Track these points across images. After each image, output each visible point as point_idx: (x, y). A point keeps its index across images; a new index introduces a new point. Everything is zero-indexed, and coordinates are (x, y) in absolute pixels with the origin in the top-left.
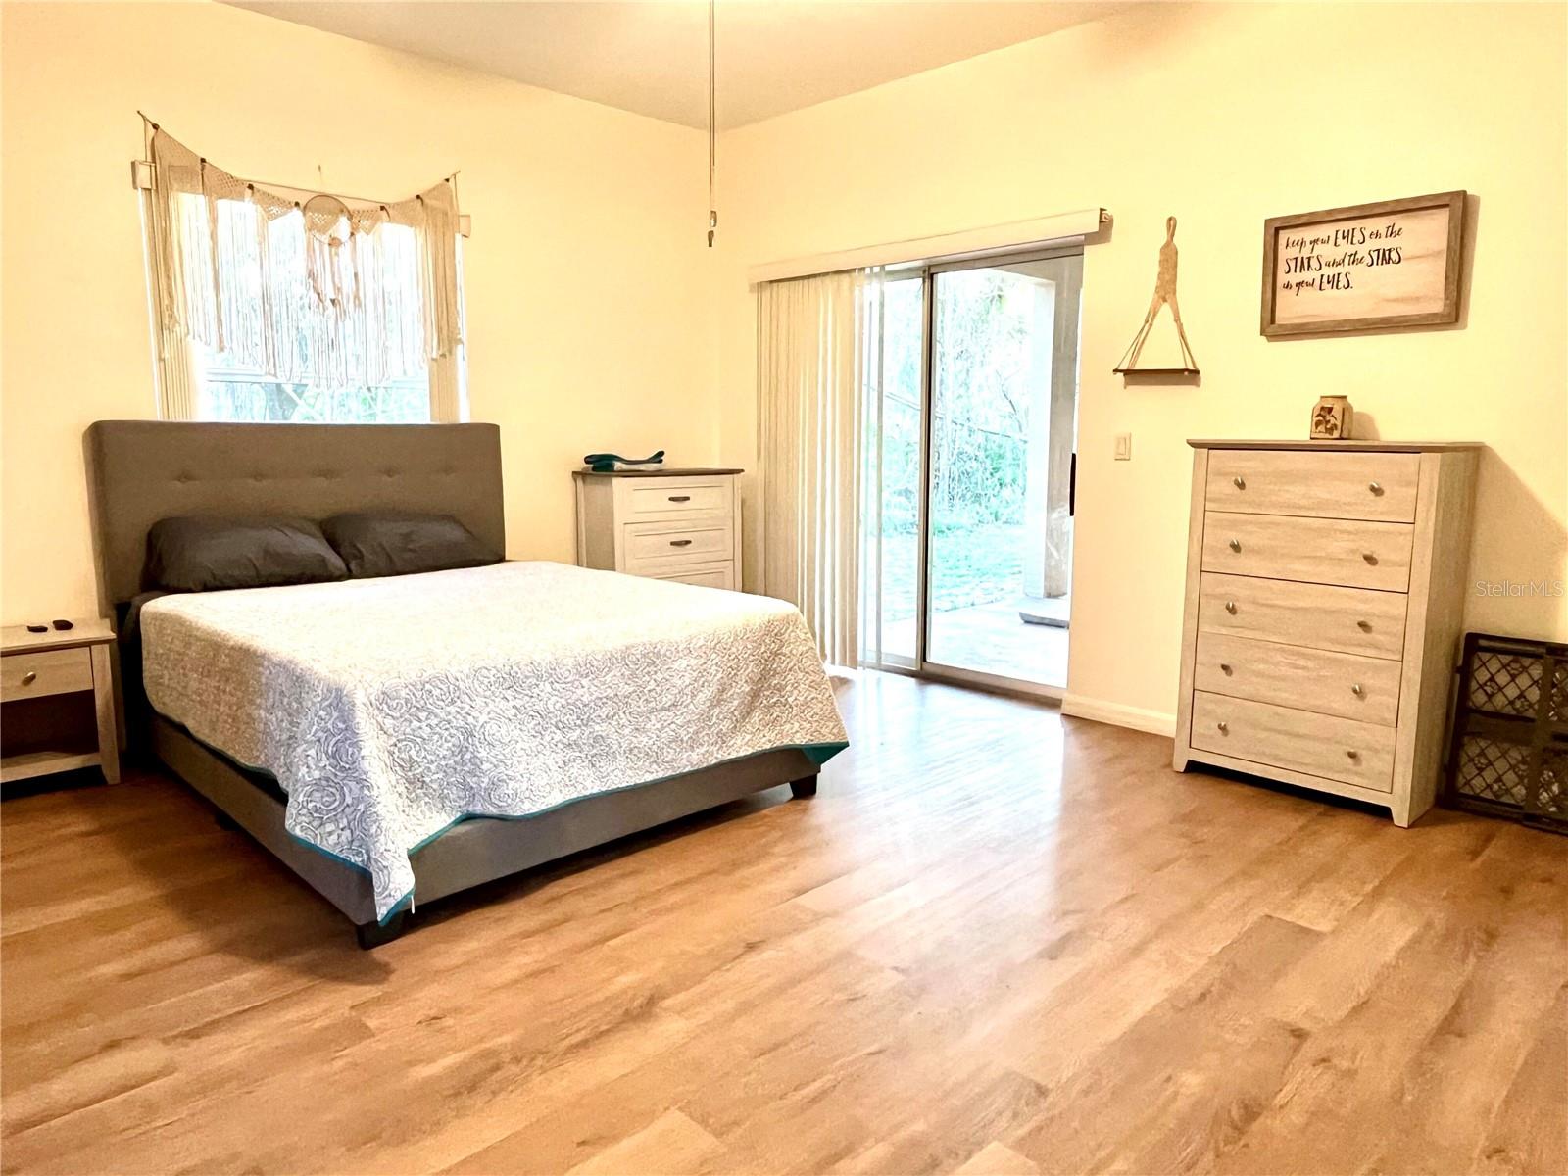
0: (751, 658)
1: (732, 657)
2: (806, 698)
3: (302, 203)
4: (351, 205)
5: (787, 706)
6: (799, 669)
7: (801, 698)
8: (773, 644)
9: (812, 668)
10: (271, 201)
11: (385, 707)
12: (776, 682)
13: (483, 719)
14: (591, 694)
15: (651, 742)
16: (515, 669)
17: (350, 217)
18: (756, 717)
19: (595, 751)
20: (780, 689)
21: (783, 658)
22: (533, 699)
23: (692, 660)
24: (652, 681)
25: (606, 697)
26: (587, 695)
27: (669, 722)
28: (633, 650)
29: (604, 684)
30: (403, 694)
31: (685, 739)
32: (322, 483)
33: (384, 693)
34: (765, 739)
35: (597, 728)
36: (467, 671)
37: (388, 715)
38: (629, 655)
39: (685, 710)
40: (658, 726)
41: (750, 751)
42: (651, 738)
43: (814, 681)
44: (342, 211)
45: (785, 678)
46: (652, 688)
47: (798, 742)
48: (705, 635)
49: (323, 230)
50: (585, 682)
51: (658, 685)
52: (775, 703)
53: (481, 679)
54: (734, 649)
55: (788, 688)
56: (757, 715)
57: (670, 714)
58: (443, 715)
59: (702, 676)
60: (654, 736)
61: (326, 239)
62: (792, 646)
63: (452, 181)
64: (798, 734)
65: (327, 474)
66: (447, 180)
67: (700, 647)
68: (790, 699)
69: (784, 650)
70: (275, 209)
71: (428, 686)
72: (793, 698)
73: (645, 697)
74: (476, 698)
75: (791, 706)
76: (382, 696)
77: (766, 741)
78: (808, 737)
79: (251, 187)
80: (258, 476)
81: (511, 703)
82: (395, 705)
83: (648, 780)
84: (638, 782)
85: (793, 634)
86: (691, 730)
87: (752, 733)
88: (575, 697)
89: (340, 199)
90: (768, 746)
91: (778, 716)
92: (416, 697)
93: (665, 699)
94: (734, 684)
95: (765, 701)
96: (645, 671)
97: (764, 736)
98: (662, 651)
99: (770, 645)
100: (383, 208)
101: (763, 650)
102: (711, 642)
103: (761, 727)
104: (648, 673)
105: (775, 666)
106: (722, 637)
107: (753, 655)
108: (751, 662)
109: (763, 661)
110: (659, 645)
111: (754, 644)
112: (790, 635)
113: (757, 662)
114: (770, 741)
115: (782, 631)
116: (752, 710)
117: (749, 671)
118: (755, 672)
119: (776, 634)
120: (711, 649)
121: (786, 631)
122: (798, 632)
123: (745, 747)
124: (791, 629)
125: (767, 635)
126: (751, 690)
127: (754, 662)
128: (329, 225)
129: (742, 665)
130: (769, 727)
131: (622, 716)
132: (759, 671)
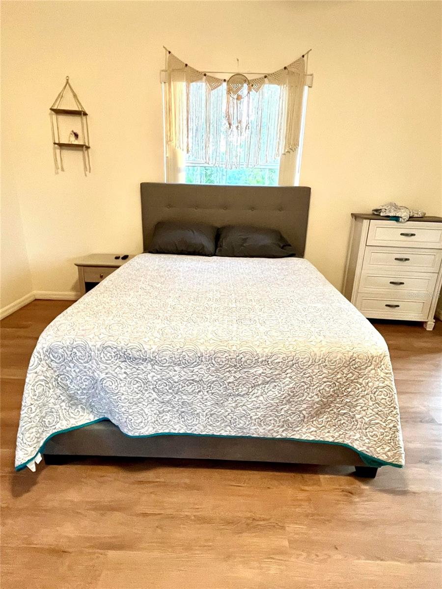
0: (325, 380)
1: (307, 376)
2: (371, 420)
3: (227, 79)
4: (250, 77)
5: (354, 420)
6: (371, 398)
7: (367, 420)
8: (351, 375)
9: (383, 401)
10: (213, 81)
11: (51, 356)
12: (348, 401)
13: (103, 376)
14: (181, 377)
15: (227, 413)
16: (129, 351)
17: (249, 84)
18: (324, 418)
19: (183, 410)
20: (352, 406)
21: (359, 386)
22: (138, 371)
23: (268, 369)
24: (232, 377)
25: (193, 380)
26: (177, 376)
27: (242, 404)
28: (219, 355)
29: (192, 372)
30: (60, 351)
31: (253, 418)
32: (222, 211)
33: (50, 348)
34: (328, 434)
35: (184, 397)
36: (98, 346)
37: (53, 360)
38: (215, 358)
39: (255, 399)
40: (234, 405)
41: (312, 438)
42: (227, 411)
43: (381, 411)
44: (245, 81)
45: (357, 400)
46: (231, 381)
47: (355, 447)
48: (285, 356)
49: (235, 92)
50: (176, 368)
51: (236, 380)
52: (345, 413)
53: (106, 353)
54: (309, 370)
55: (358, 408)
56: (325, 417)
57: (243, 399)
58: (82, 368)
59: (275, 382)
60: (229, 410)
61: (235, 97)
62: (369, 379)
63: (305, 57)
64: (357, 442)
66: (303, 56)
67: (278, 363)
68: (358, 416)
69: (360, 380)
70: (215, 85)
71: (75, 350)
72: (360, 416)
73: (225, 386)
74: (100, 363)
75: (356, 421)
76: (49, 350)
77: (329, 436)
78: (365, 448)
79: (205, 75)
81: (123, 371)
82: (56, 356)
83: (223, 434)
84: (215, 434)
85: (373, 371)
86: (259, 414)
87: (317, 427)
88: (168, 376)
89: (245, 75)
90: (331, 440)
91: (344, 423)
92: (67, 355)
93: (240, 390)
94: (306, 394)
95: (335, 410)
96: (228, 370)
97: (329, 432)
98: (243, 359)
99: (347, 374)
100: (266, 77)
101: (339, 376)
102: (289, 362)
103: (327, 426)
104: (229, 371)
105: (350, 390)
106: (300, 360)
107: (327, 378)
108: (325, 382)
109: (337, 384)
110: (241, 356)
111: (330, 371)
112: (369, 372)
113: (331, 384)
114: (333, 437)
115: (362, 367)
116: (321, 413)
117: (321, 388)
118: (328, 389)
119: (356, 368)
120: (288, 366)
121: (366, 368)
122: (379, 370)
123: (309, 435)
124: (372, 367)
125: (346, 367)
126: (321, 400)
127: (328, 383)
128: (238, 89)
129: (315, 383)
130: (334, 427)
131: (206, 393)
132: (332, 390)
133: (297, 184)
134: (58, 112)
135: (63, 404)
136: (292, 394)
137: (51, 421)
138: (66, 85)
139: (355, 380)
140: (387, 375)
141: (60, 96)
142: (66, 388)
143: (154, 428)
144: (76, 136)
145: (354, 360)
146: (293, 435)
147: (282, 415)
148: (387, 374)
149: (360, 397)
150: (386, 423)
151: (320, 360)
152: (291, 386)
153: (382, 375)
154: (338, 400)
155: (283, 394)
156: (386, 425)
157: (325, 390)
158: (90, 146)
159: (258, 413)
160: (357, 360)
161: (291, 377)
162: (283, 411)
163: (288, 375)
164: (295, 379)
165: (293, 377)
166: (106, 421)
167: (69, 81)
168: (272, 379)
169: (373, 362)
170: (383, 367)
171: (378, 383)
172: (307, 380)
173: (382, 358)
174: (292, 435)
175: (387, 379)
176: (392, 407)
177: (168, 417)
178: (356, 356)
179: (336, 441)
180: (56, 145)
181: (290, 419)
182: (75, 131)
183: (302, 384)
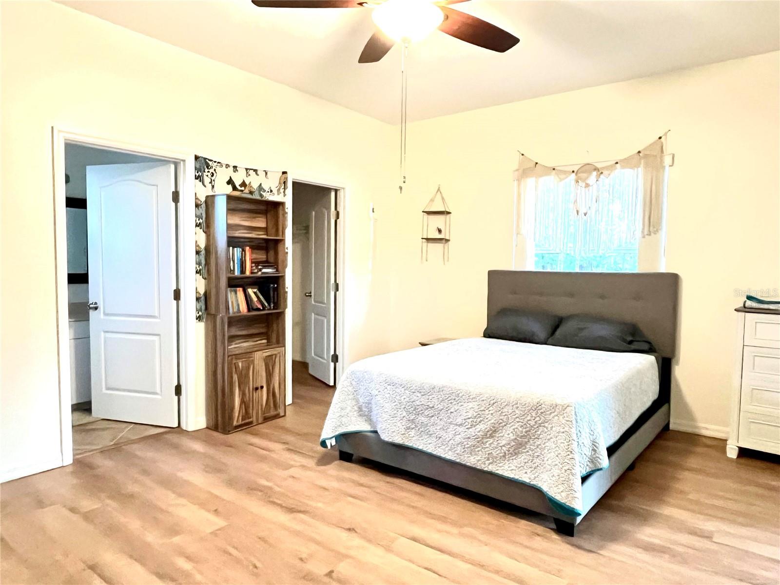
0: (518, 420)
1: (504, 414)
3: (576, 170)
6: (554, 442)
7: (551, 462)
8: (538, 418)
12: (538, 443)
15: (449, 439)
17: (598, 171)
19: (422, 429)
20: (541, 448)
21: (546, 430)
22: (396, 394)
23: (476, 405)
24: (453, 408)
25: (428, 406)
26: (419, 401)
27: (459, 433)
28: (445, 388)
29: (428, 400)
30: (358, 374)
31: (466, 447)
35: (423, 419)
37: (353, 380)
38: (442, 390)
39: (466, 430)
40: (454, 432)
42: (449, 437)
44: (594, 170)
45: (544, 443)
46: (452, 411)
47: (544, 488)
48: (488, 395)
51: (456, 412)
52: (537, 456)
54: (505, 410)
55: (546, 450)
61: (584, 185)
63: (663, 138)
65: (571, 295)
66: (660, 138)
67: (483, 400)
70: (562, 176)
73: (448, 415)
79: (555, 170)
80: (541, 294)
87: (517, 466)
89: (594, 164)
95: (530, 452)
97: (526, 473)
98: (460, 395)
99: (535, 418)
100: (617, 163)
101: (529, 418)
102: (491, 400)
103: (525, 467)
104: (451, 403)
105: (539, 433)
106: (499, 400)
107: (520, 419)
108: (518, 422)
109: (528, 425)
110: (459, 392)
111: (521, 412)
112: (553, 417)
113: (523, 424)
114: (530, 479)
115: (547, 413)
116: (519, 453)
117: (515, 427)
118: (520, 429)
119: (542, 413)
120: (490, 405)
121: (551, 413)
122: (561, 417)
123: (510, 472)
124: (556, 413)
125: (534, 411)
126: (516, 439)
127: (520, 423)
128: (587, 178)
129: (511, 422)
130: (531, 469)
131: (436, 418)
132: (524, 430)
133: (663, 269)
134: (429, 213)
135: (355, 413)
136: (493, 429)
137: (346, 422)
138: (437, 192)
139: (543, 424)
140: (568, 423)
141: (432, 200)
142: (357, 401)
143: (402, 439)
144: (440, 231)
145: (540, 405)
146: (498, 470)
147: (487, 447)
148: (567, 421)
149: (547, 441)
150: (563, 465)
151: (513, 402)
152: (492, 421)
153: (564, 421)
154: (532, 442)
155: (486, 428)
156: (563, 467)
157: (518, 429)
158: (451, 239)
159: (469, 443)
160: (543, 406)
161: (492, 414)
162: (488, 444)
163: (491, 412)
164: (495, 416)
165: (494, 414)
166: (376, 432)
167: (440, 189)
168: (479, 414)
169: (557, 410)
170: (565, 415)
171: (559, 428)
172: (505, 419)
173: (565, 407)
174: (496, 470)
175: (567, 426)
176: (568, 451)
177: (412, 433)
178: (542, 402)
179: (532, 483)
180: (424, 240)
181: (493, 453)
182: (439, 228)
183: (501, 421)
